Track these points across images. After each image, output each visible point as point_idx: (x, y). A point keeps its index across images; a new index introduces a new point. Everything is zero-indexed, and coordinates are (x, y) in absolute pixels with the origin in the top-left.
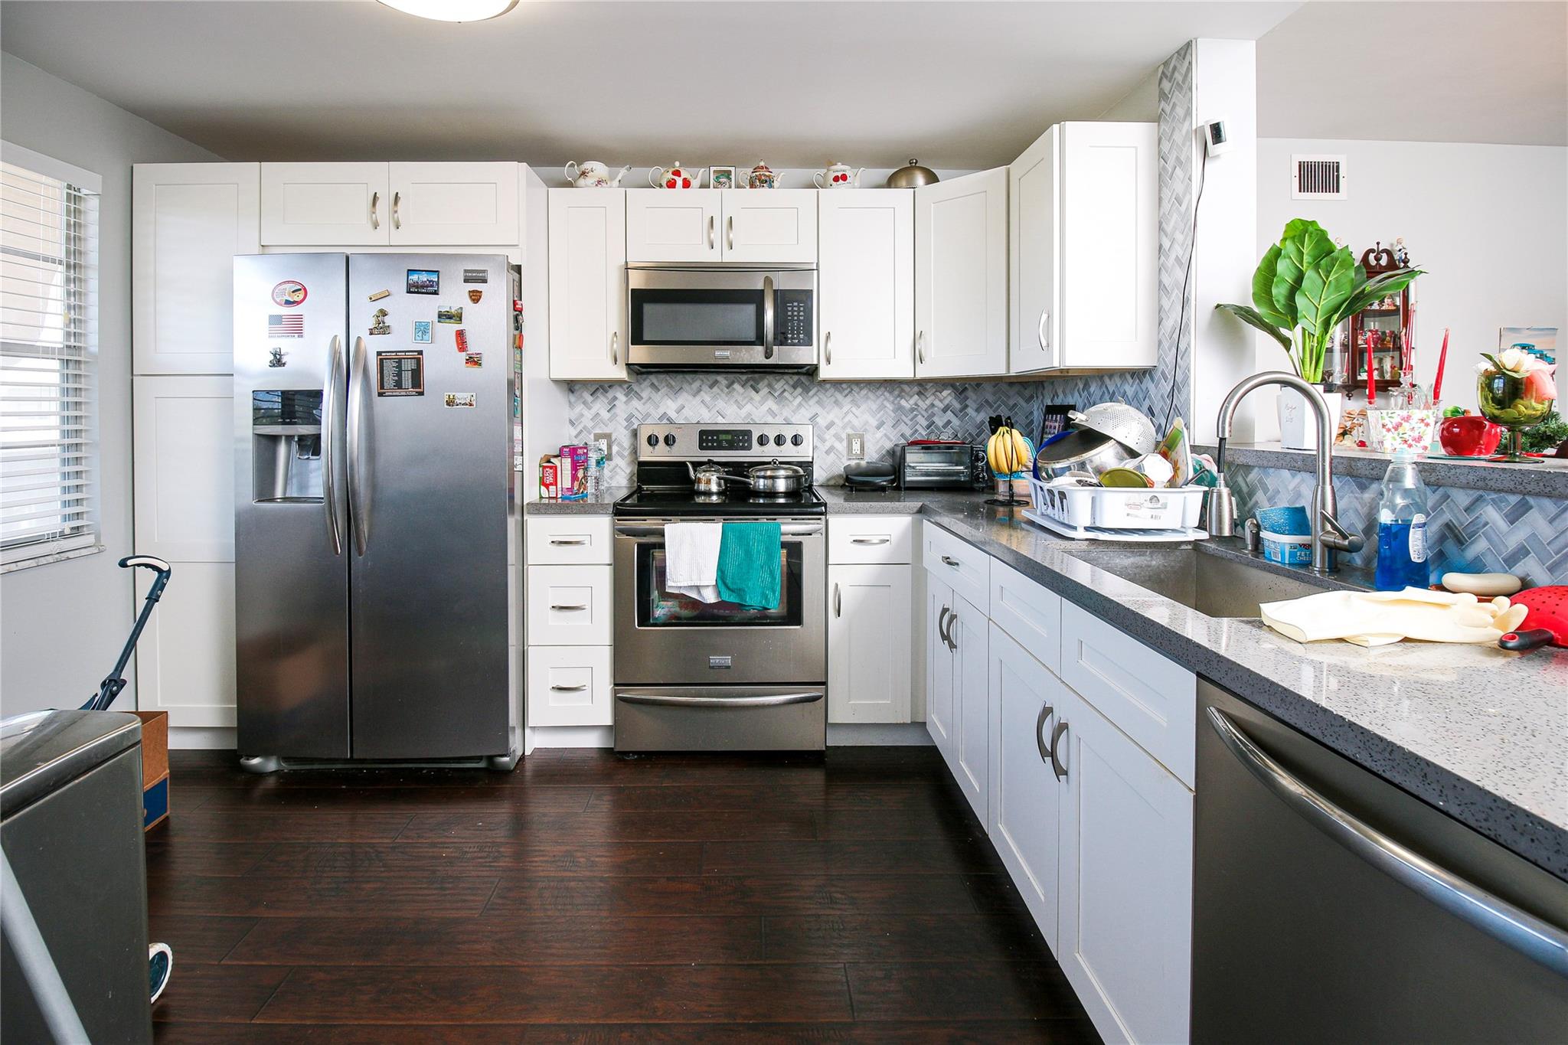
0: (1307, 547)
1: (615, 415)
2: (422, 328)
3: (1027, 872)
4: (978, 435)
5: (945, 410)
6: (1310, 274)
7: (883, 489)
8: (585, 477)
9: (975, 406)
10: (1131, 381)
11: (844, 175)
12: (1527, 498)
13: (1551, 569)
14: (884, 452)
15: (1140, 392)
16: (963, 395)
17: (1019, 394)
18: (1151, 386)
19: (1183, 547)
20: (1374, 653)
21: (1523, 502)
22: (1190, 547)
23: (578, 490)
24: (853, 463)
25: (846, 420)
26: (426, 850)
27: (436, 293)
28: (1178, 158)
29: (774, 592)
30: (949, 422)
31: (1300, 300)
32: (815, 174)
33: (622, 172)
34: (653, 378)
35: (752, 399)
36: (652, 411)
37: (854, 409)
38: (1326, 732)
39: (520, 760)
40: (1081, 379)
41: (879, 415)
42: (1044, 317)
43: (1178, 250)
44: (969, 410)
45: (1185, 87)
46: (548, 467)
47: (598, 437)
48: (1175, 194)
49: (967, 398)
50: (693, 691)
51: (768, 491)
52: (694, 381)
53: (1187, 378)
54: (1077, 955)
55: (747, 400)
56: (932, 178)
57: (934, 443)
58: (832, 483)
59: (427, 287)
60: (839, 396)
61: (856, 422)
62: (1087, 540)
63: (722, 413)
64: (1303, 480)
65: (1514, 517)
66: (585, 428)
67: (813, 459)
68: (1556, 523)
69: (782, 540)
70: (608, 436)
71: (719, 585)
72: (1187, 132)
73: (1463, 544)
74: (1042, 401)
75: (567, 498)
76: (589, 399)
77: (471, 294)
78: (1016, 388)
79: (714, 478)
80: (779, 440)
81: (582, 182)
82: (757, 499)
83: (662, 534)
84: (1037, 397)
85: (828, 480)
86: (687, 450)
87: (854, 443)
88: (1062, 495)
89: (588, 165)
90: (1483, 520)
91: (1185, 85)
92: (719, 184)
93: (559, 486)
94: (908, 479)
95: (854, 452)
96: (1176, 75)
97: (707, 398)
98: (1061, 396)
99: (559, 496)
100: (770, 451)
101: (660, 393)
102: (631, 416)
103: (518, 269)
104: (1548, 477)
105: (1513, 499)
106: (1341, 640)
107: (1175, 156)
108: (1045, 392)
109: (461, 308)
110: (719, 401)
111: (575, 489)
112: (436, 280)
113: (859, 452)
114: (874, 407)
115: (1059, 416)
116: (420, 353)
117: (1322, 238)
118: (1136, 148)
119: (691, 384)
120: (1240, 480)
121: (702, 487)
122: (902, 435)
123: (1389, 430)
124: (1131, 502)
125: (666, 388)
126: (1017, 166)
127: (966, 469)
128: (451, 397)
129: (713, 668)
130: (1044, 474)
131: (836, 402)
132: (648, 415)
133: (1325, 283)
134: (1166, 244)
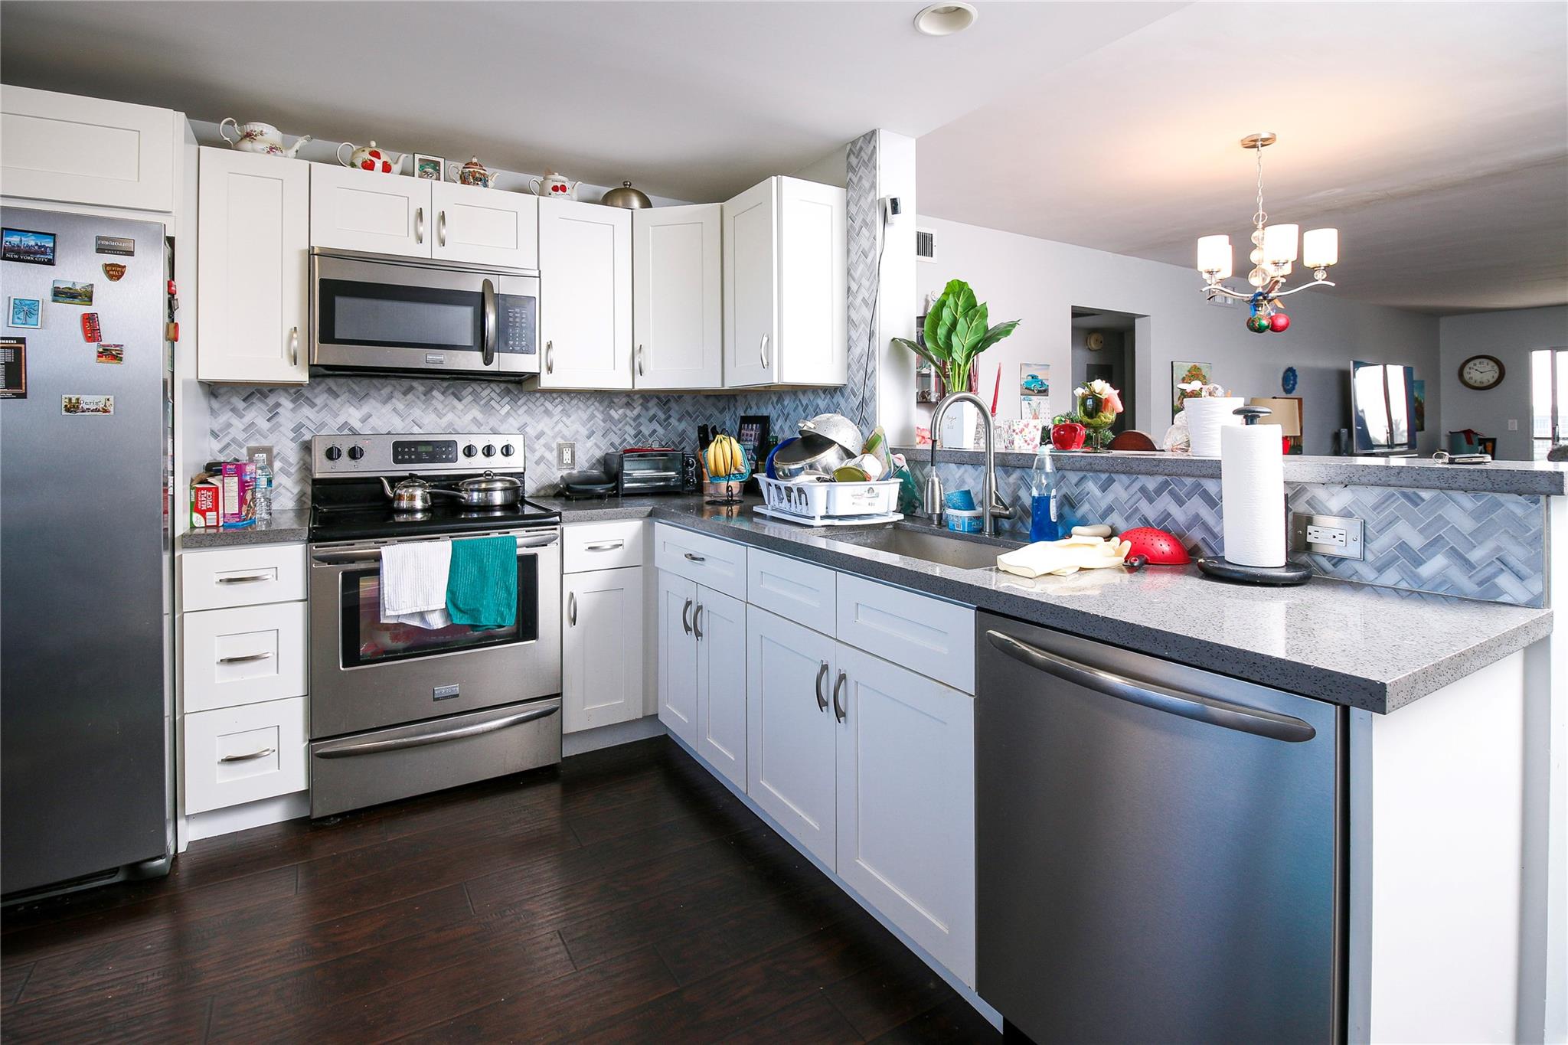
0: (978, 518)
1: (279, 425)
2: (26, 308)
3: (798, 812)
4: (680, 443)
5: (651, 420)
6: (961, 321)
7: (600, 497)
8: (254, 498)
9: (678, 417)
10: (823, 396)
11: (563, 186)
12: (1112, 475)
13: (1127, 519)
14: (594, 461)
15: (831, 405)
16: (667, 407)
17: (714, 405)
18: (842, 401)
19: (888, 527)
20: (1069, 579)
21: (1111, 479)
22: (891, 526)
23: (247, 515)
24: (565, 473)
25: (557, 429)
26: (77, 999)
27: (51, 262)
28: (864, 220)
29: (510, 609)
30: (654, 431)
31: (954, 339)
32: (533, 180)
33: (301, 142)
34: (330, 382)
35: (454, 407)
36: (329, 420)
37: (564, 419)
38: (1085, 628)
39: (173, 859)
40: (775, 393)
41: (588, 426)
42: (765, 339)
43: (864, 293)
44: (673, 421)
45: (870, 165)
46: (204, 489)
47: (252, 452)
48: (861, 249)
49: (669, 409)
50: (414, 730)
51: (482, 504)
52: (384, 387)
53: (873, 395)
54: (858, 861)
55: (447, 409)
56: (646, 204)
57: (648, 450)
58: (542, 493)
59: (35, 253)
60: (548, 405)
61: (566, 432)
62: (823, 526)
63: (419, 423)
64: (966, 471)
65: (1104, 488)
66: (234, 440)
67: (525, 469)
68: (1128, 490)
69: (517, 553)
70: (268, 450)
71: (449, 608)
72: (872, 201)
73: (1074, 508)
74: (734, 412)
75: (231, 526)
76: (241, 405)
77: (108, 269)
78: (711, 400)
79: (419, 493)
80: (488, 451)
81: (247, 144)
82: (470, 514)
83: (378, 558)
84: (729, 409)
85: (538, 491)
86: (378, 463)
87: (565, 452)
88: (800, 491)
89: (256, 127)
90: (1087, 490)
91: (870, 162)
92: (424, 174)
93: (221, 512)
94: (626, 485)
95: (565, 462)
96: (863, 153)
97: (400, 406)
98: (754, 408)
99: (221, 524)
100: (478, 463)
101: (339, 400)
102: (300, 426)
103: (171, 241)
104: (1128, 461)
105: (1104, 476)
106: (1050, 574)
107: (861, 219)
108: (738, 404)
109: (92, 285)
110: (415, 409)
111: (244, 514)
112: (51, 245)
113: (570, 462)
114: (585, 416)
115: (755, 425)
116: (22, 341)
117: (971, 296)
118: (831, 206)
119: (380, 390)
120: (918, 473)
121: (404, 504)
122: (612, 444)
123: (1017, 434)
124: (856, 493)
125: (347, 394)
126: (732, 205)
127: (677, 474)
128: (74, 401)
129: (438, 699)
130: (781, 473)
131: (547, 412)
132: (323, 425)
133: (969, 328)
134: (854, 287)
